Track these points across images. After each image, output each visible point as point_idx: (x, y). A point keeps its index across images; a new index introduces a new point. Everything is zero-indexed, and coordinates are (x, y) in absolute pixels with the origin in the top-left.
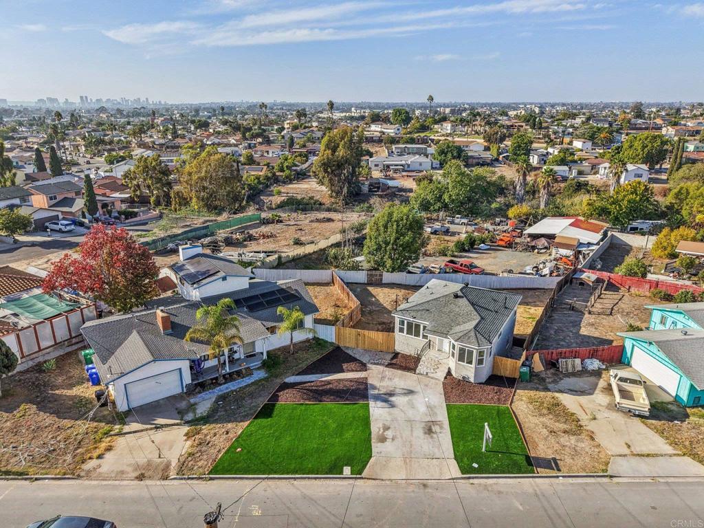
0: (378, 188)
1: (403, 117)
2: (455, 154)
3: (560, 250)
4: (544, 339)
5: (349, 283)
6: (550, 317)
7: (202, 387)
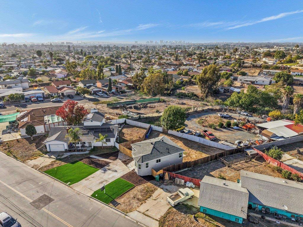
0: (228, 91)
1: (281, 55)
2: (286, 78)
3: (263, 136)
4: (191, 170)
5: (155, 130)
6: (209, 163)
7: (70, 151)
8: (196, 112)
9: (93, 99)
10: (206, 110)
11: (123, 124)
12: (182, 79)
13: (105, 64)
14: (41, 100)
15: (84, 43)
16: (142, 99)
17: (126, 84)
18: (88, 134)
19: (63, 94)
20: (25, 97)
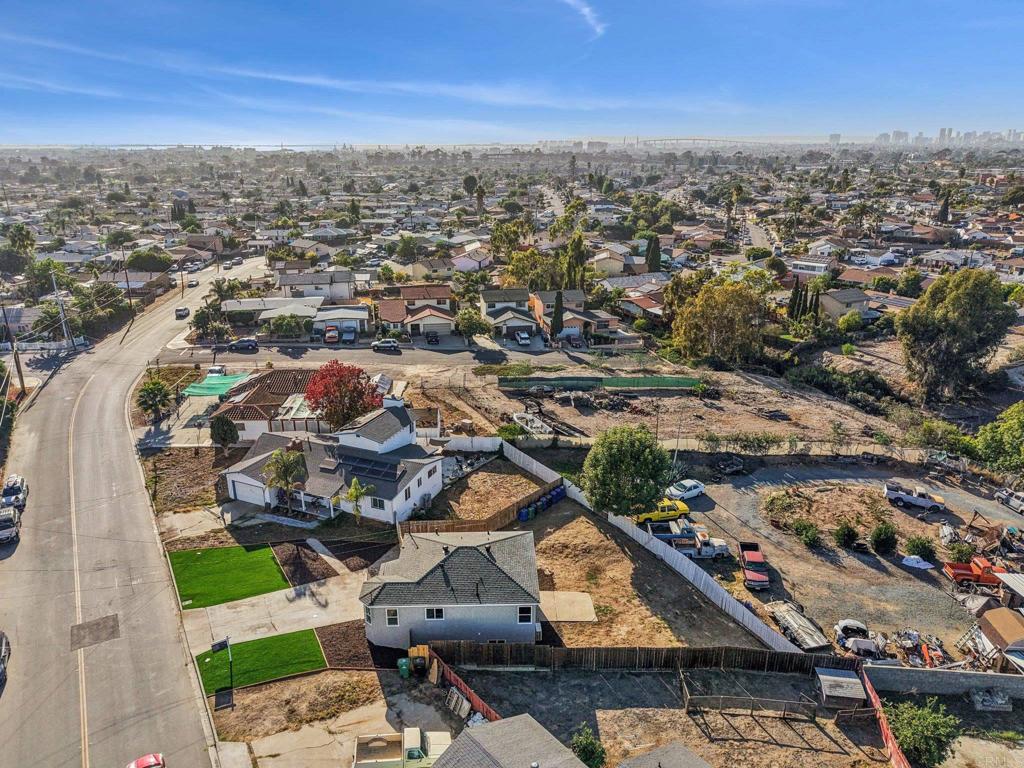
3: (983, 636)
4: (544, 677)
5: (574, 501)
6: (633, 674)
7: (276, 510)
8: (803, 459)
9: (495, 352)
10: (850, 460)
11: (491, 453)
12: (884, 307)
13: (646, 224)
14: (348, 341)
15: (645, 144)
16: (641, 375)
17: (644, 310)
18: (333, 472)
19: (415, 327)
20: (314, 326)
